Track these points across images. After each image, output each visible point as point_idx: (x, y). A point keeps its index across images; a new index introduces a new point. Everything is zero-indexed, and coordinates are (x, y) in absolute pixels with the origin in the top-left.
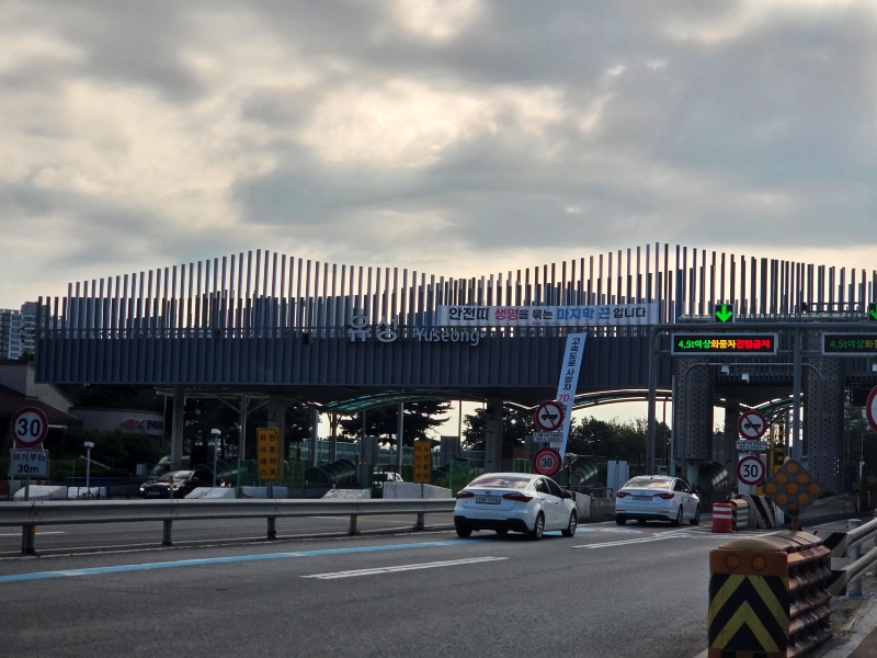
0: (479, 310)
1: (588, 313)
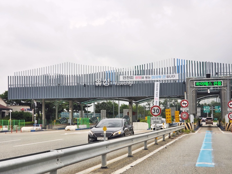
0: (131, 77)
1: (160, 77)
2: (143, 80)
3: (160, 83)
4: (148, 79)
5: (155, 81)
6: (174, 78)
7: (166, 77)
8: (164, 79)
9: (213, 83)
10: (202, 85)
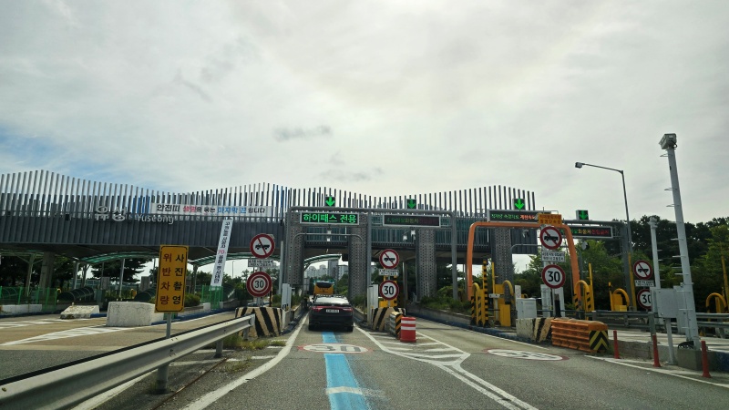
0: (174, 206)
1: (234, 210)
2: (198, 214)
3: (234, 223)
4: (209, 213)
5: (223, 217)
6: (264, 215)
7: (247, 211)
8: (242, 215)
9: (338, 217)
10: (317, 221)
